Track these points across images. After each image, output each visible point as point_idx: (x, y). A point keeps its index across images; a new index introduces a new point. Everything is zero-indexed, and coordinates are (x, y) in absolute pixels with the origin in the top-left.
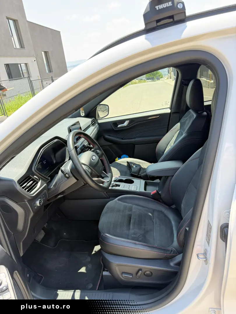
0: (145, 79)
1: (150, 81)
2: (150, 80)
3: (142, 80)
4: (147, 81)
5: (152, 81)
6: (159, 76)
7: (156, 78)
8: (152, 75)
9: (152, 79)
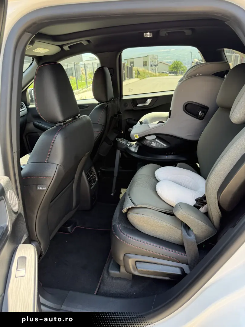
0: (168, 73)
1: (172, 75)
2: (174, 74)
3: (163, 73)
4: (170, 74)
5: (175, 75)
6: (183, 71)
7: (180, 72)
8: (175, 69)
9: (175, 74)
